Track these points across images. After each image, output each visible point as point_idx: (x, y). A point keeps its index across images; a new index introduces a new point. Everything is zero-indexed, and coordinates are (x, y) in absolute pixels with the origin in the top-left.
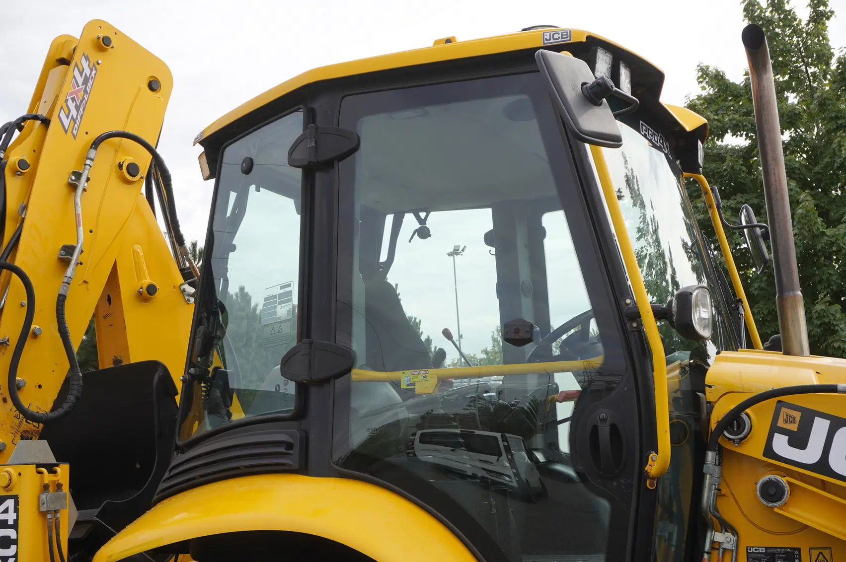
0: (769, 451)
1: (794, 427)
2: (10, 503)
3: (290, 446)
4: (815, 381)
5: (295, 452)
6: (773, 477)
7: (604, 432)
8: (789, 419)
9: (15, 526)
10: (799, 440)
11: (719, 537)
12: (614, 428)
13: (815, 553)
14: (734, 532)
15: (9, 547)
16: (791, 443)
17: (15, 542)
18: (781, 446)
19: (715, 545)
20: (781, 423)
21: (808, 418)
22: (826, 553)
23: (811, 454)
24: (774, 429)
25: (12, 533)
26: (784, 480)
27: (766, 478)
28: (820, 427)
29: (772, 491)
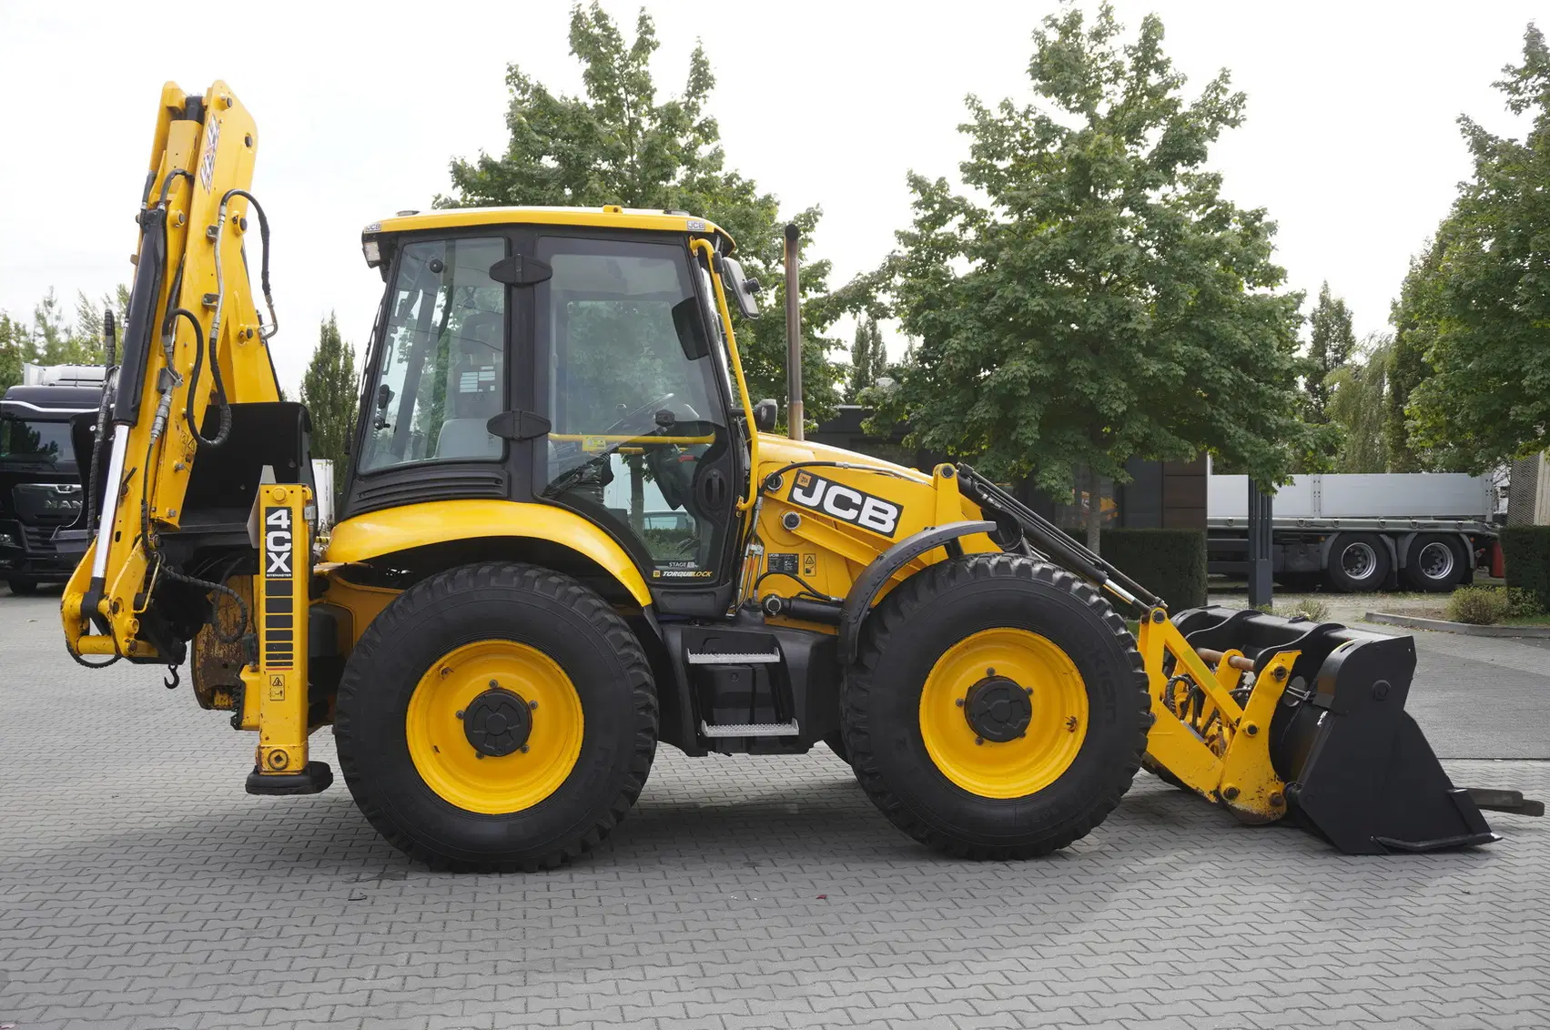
0: (791, 498)
1: (806, 485)
2: (284, 513)
3: (497, 481)
4: (813, 459)
5: (504, 485)
6: (794, 513)
7: (716, 482)
8: (804, 480)
9: (289, 529)
10: (808, 492)
11: (753, 547)
12: (720, 480)
13: (806, 557)
14: (762, 544)
15: (283, 545)
16: (804, 494)
17: (290, 541)
18: (798, 494)
19: (752, 552)
20: (799, 482)
21: (815, 479)
22: (813, 557)
23: (814, 501)
24: (795, 485)
25: (287, 535)
26: (798, 515)
27: (789, 514)
28: (821, 485)
29: (793, 521)
